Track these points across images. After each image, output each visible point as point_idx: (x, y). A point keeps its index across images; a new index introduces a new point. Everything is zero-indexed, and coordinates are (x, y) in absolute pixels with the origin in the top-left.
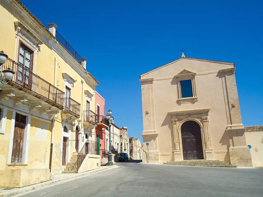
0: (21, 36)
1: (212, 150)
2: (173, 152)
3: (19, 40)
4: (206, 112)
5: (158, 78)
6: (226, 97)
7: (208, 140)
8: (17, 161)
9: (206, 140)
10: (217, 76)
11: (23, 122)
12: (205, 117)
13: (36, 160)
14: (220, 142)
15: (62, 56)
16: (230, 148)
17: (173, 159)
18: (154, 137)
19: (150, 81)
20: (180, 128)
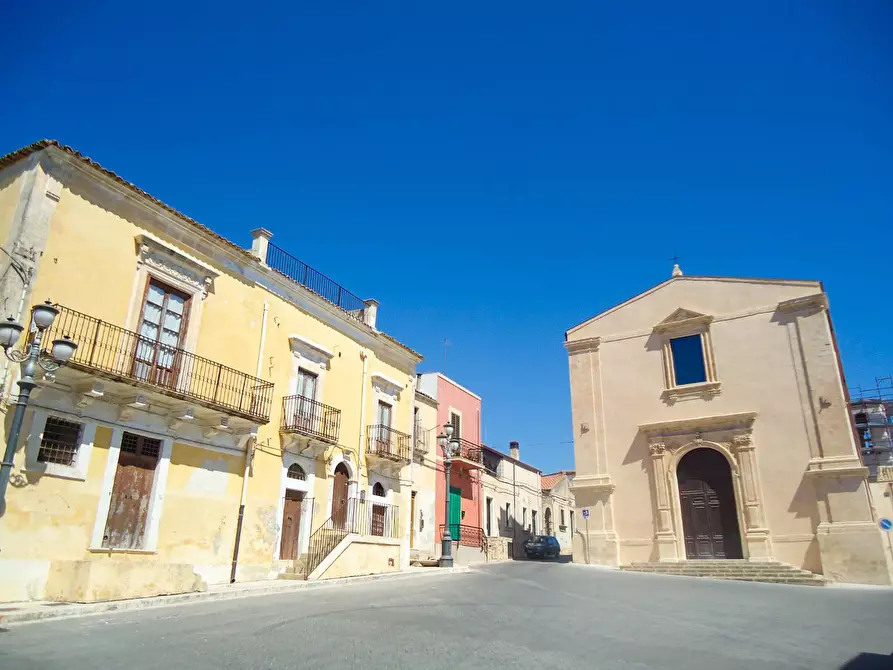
0: (154, 264)
1: (767, 532)
2: (656, 537)
3: (145, 274)
4: (746, 423)
5: (614, 336)
6: (802, 378)
7: (754, 503)
8: (127, 543)
9: (748, 503)
10: (773, 320)
11: (151, 455)
12: (743, 436)
13: (187, 542)
14: (791, 510)
15: (289, 299)
16: (820, 526)
17: (655, 556)
18: (602, 494)
19: (592, 345)
20: (674, 468)
